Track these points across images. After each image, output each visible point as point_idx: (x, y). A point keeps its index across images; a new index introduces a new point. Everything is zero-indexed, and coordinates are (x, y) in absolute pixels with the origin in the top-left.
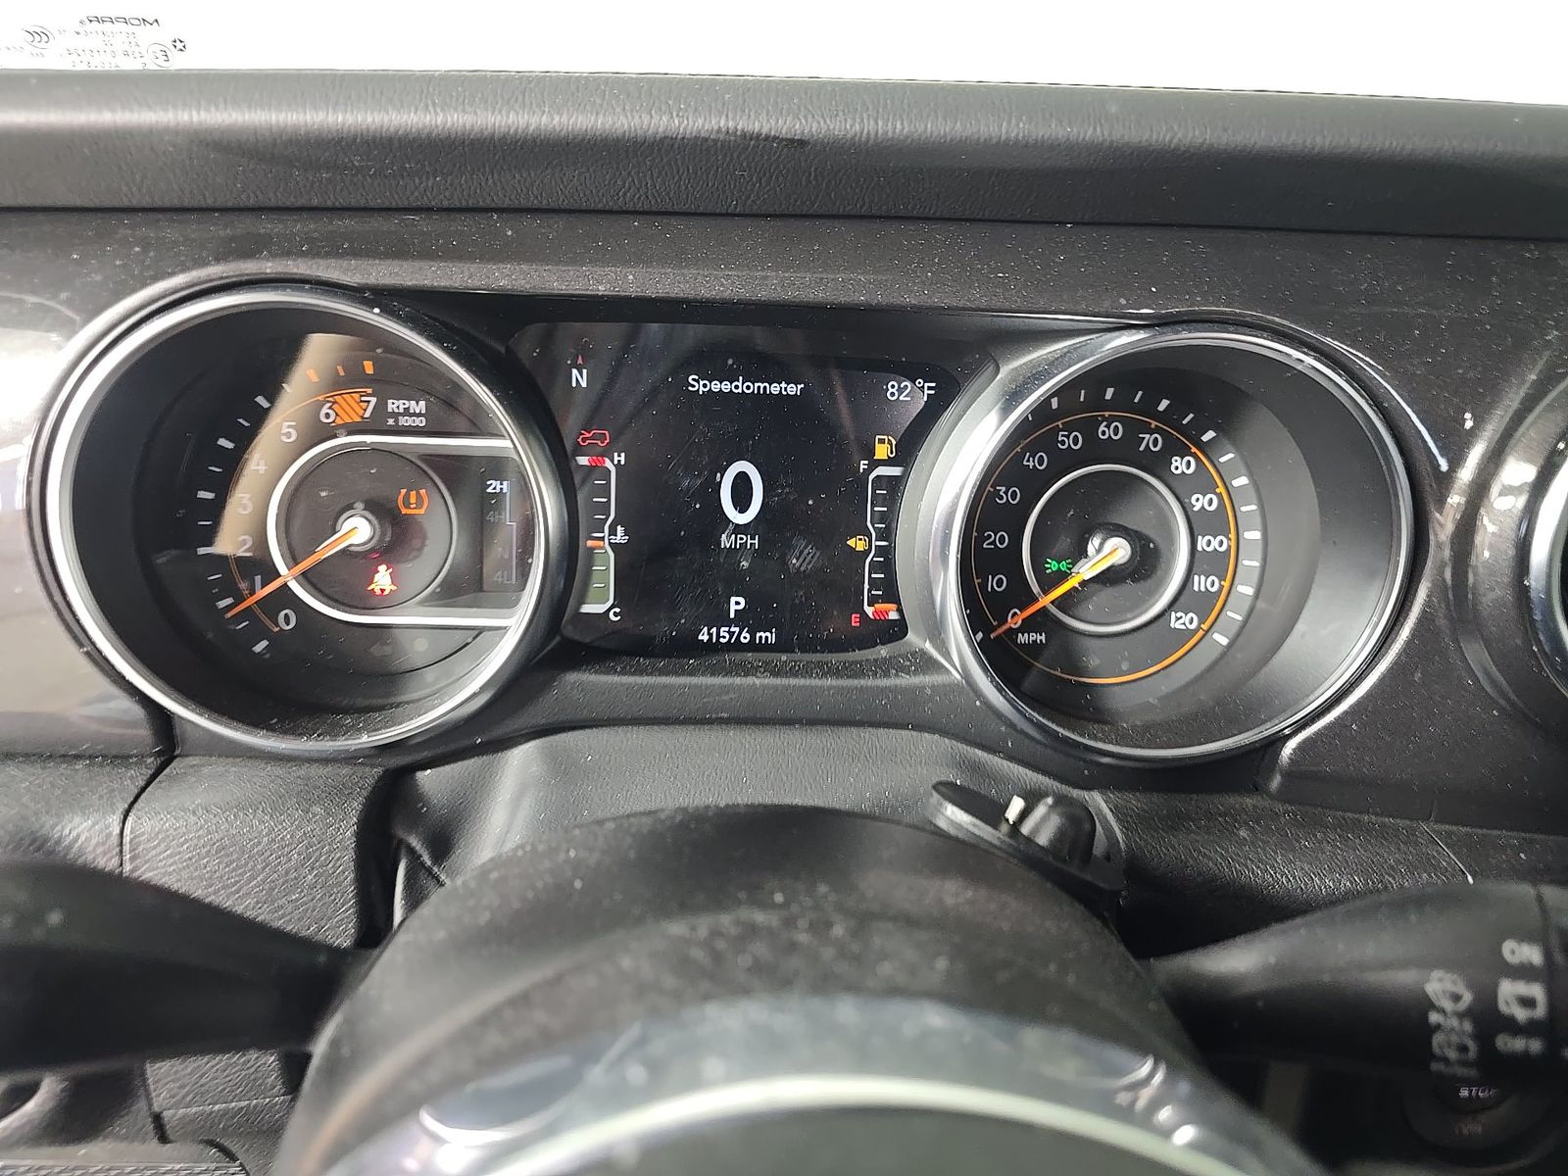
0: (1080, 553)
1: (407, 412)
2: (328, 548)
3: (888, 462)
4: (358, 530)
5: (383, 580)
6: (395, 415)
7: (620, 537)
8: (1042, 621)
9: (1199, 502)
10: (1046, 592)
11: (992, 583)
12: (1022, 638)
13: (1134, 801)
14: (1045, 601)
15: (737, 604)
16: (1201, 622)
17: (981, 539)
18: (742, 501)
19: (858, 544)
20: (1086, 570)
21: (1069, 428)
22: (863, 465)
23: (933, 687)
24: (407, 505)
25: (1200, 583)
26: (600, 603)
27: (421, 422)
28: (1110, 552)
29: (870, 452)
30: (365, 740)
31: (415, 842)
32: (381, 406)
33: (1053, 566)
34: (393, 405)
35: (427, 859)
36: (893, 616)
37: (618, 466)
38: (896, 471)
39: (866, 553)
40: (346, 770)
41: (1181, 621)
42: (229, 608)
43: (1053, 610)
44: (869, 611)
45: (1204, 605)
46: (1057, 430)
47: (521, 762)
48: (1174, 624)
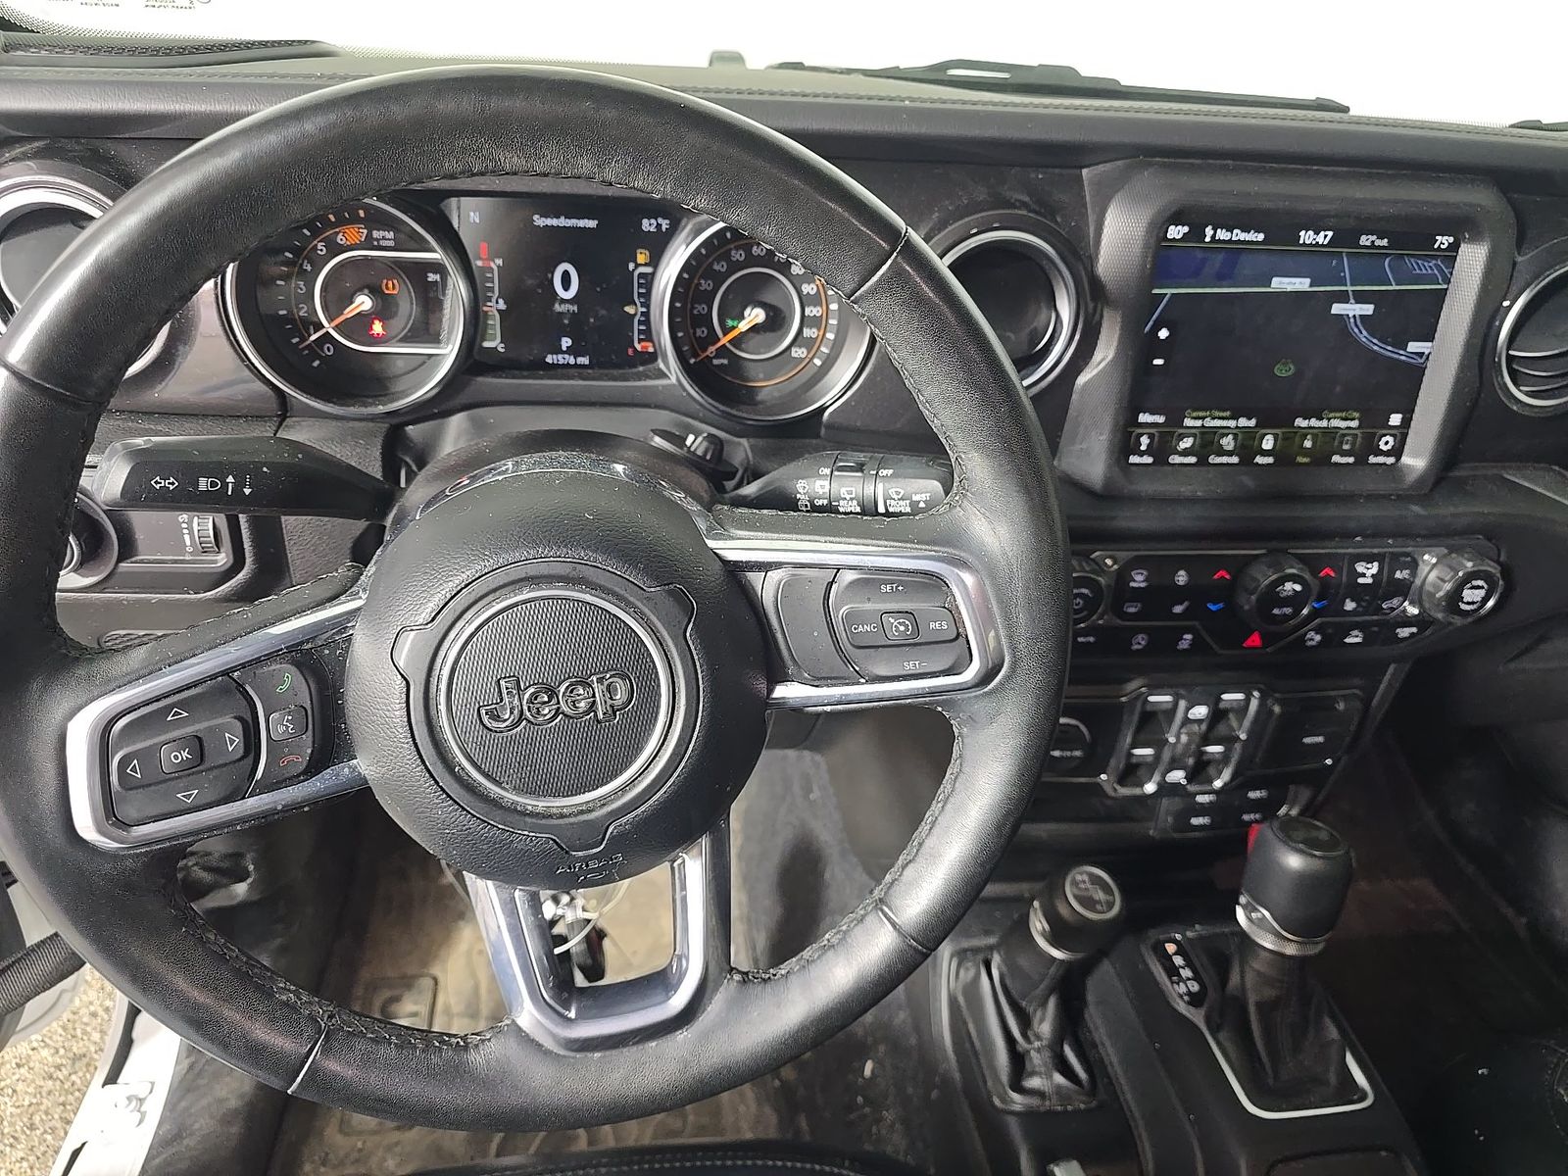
0: (741, 317)
1: (384, 238)
2: (350, 312)
3: (646, 265)
4: (364, 303)
5: (378, 328)
6: (378, 240)
7: (502, 305)
8: (723, 351)
9: (807, 289)
10: (725, 335)
11: (699, 332)
12: (716, 362)
13: (761, 442)
14: (724, 340)
15: (566, 342)
16: (808, 353)
17: (693, 308)
18: (566, 285)
19: (630, 310)
20: (744, 326)
21: (737, 248)
22: (631, 266)
23: (663, 386)
24: (387, 288)
25: (807, 332)
26: (494, 342)
27: (391, 243)
28: (755, 315)
29: (635, 260)
30: (381, 409)
31: (408, 460)
32: (369, 236)
33: (730, 323)
34: (376, 234)
35: (414, 468)
36: (651, 350)
37: (499, 267)
38: (649, 270)
39: (635, 314)
40: (371, 424)
41: (798, 352)
42: (298, 343)
43: (728, 345)
44: (638, 347)
45: (810, 344)
46: (731, 249)
47: (457, 422)
48: (794, 354)
